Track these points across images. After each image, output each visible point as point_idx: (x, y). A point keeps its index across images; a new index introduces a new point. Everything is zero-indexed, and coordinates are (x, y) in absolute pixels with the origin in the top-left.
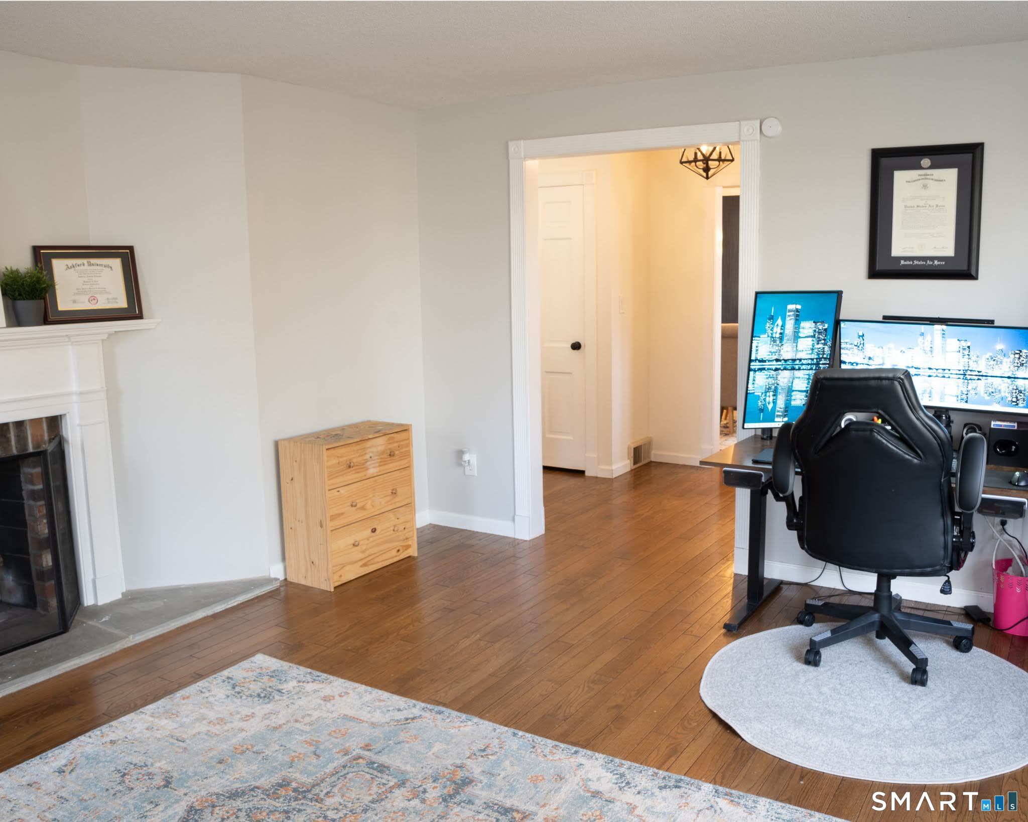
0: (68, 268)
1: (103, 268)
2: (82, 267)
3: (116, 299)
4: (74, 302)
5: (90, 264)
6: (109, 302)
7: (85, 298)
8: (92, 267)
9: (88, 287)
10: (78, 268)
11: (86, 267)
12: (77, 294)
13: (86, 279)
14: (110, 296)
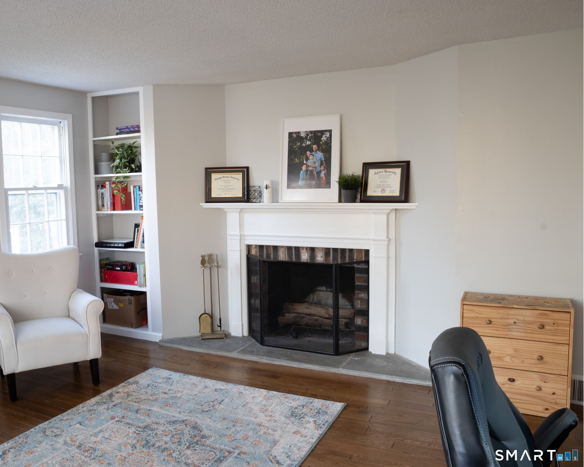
0: (375, 173)
1: (392, 173)
2: (382, 173)
3: (394, 191)
4: (375, 191)
5: (386, 172)
6: (390, 193)
7: (379, 190)
8: (387, 173)
9: (382, 184)
10: (380, 174)
11: (384, 173)
12: (376, 187)
13: (382, 180)
14: (392, 189)
